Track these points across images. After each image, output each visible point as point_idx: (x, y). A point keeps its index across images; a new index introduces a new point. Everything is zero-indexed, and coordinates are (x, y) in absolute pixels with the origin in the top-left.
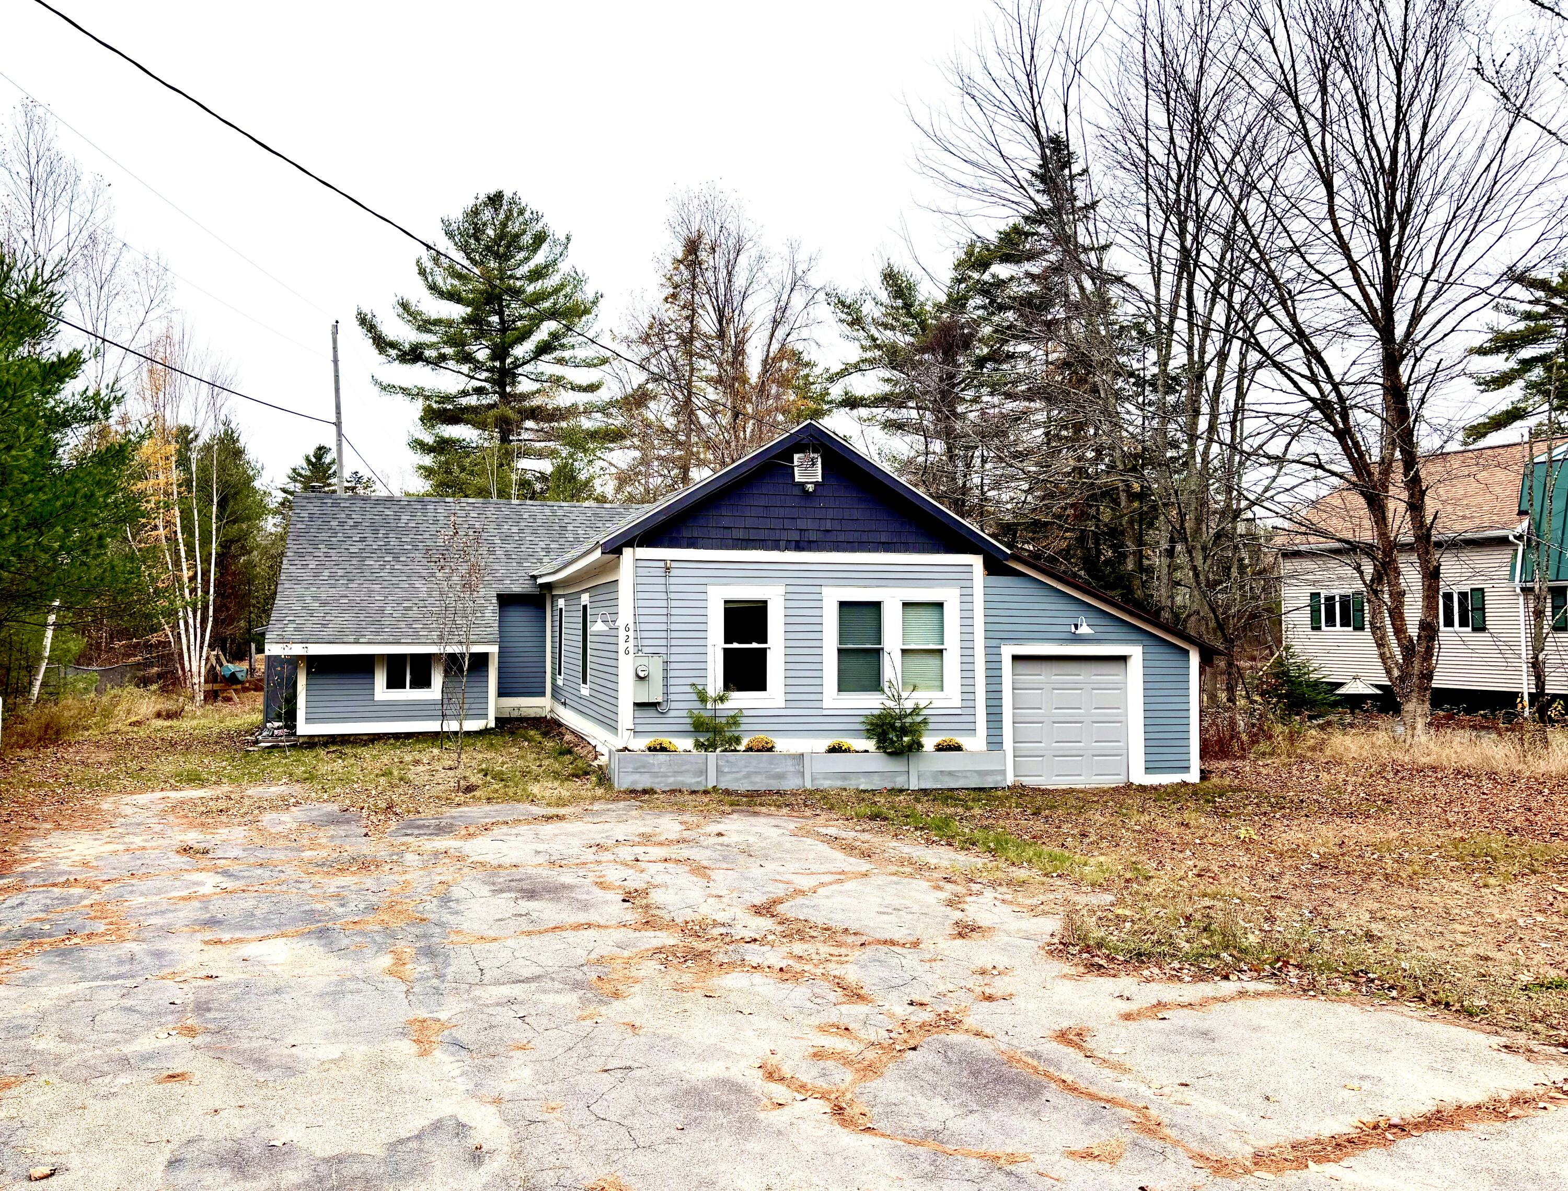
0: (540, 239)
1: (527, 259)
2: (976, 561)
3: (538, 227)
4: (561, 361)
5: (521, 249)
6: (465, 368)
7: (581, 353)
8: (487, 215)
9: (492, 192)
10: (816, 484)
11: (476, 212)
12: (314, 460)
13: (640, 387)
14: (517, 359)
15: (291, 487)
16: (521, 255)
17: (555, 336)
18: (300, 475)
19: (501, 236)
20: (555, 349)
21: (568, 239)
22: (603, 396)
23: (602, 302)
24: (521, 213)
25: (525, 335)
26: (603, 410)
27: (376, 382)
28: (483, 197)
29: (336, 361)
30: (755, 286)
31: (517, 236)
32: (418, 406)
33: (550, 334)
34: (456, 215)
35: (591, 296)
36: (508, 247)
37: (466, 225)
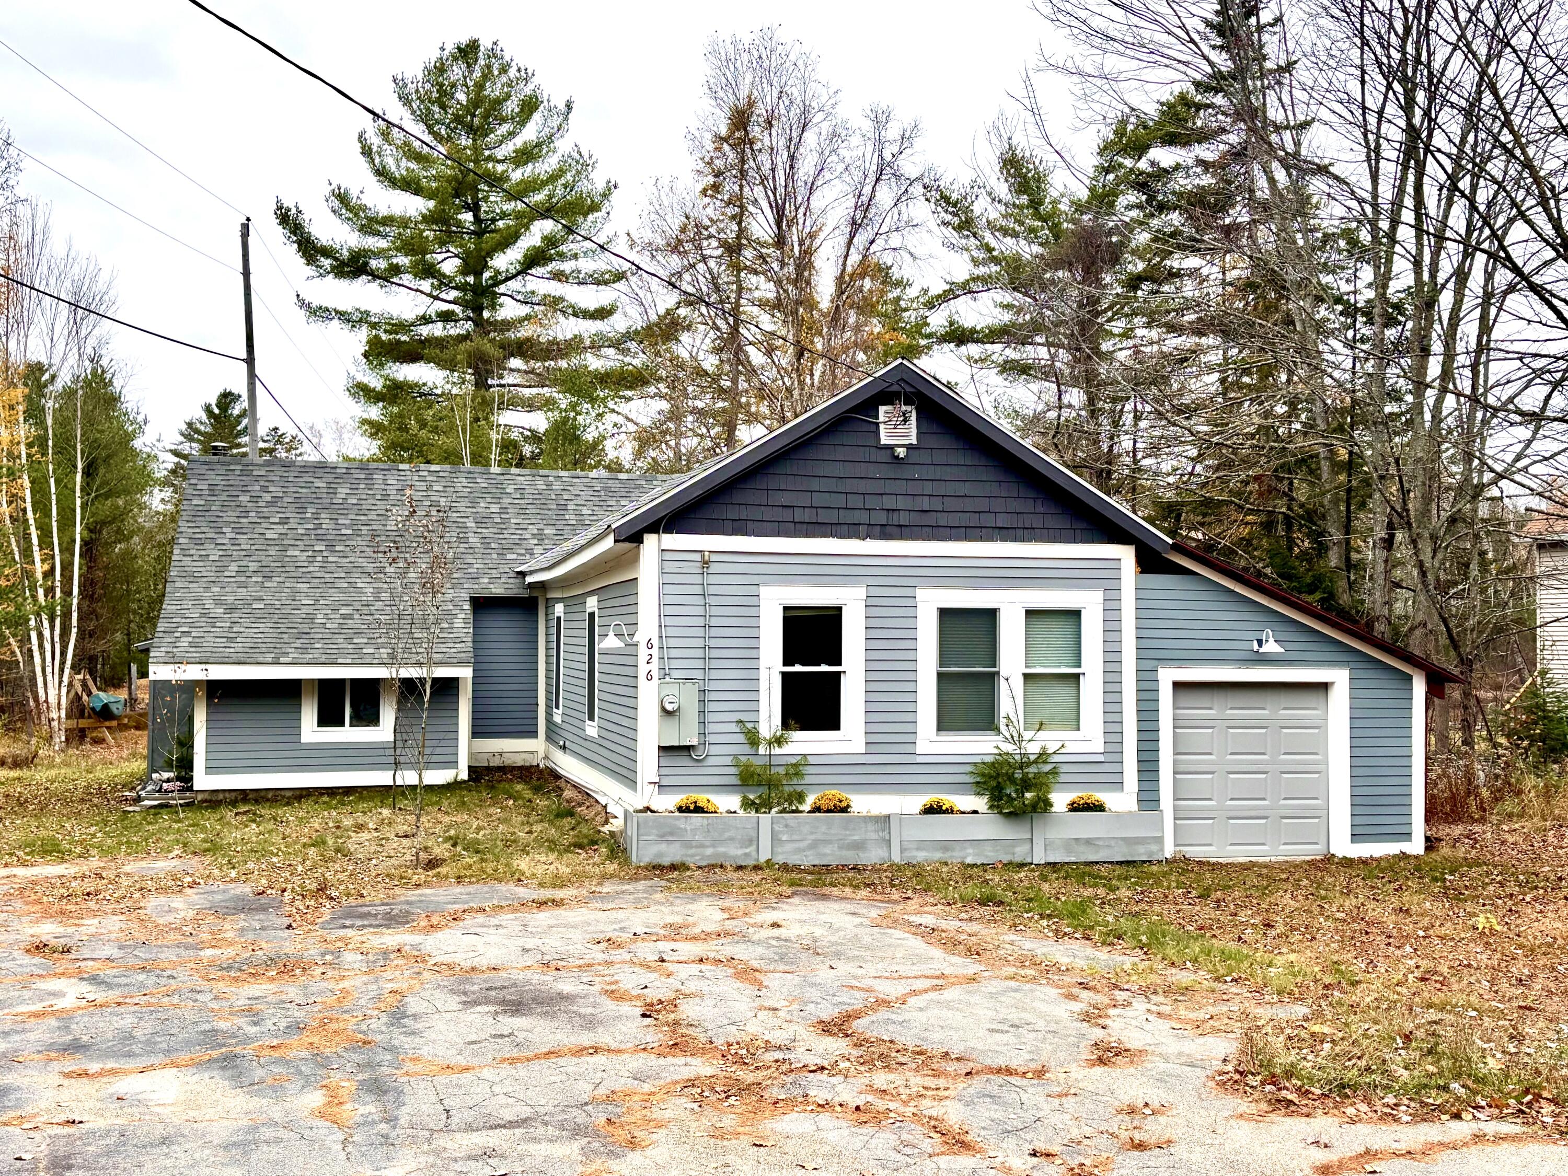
0: (530, 106)
1: (512, 134)
2: (1126, 554)
3: (528, 90)
4: (558, 276)
5: (503, 120)
6: (426, 285)
7: (586, 265)
8: (457, 72)
9: (464, 40)
10: (909, 447)
11: (441, 68)
12: (217, 411)
13: (668, 312)
14: (498, 272)
15: (186, 448)
16: (504, 129)
17: (551, 241)
18: (198, 431)
19: (476, 102)
20: (551, 259)
21: (569, 106)
22: (618, 324)
23: (615, 196)
24: (504, 70)
25: (509, 240)
26: (617, 344)
27: (302, 303)
28: (450, 48)
29: (246, 274)
30: (827, 175)
31: (498, 102)
32: (360, 338)
33: (544, 238)
34: (414, 71)
35: (600, 186)
36: (486, 116)
37: (428, 86)
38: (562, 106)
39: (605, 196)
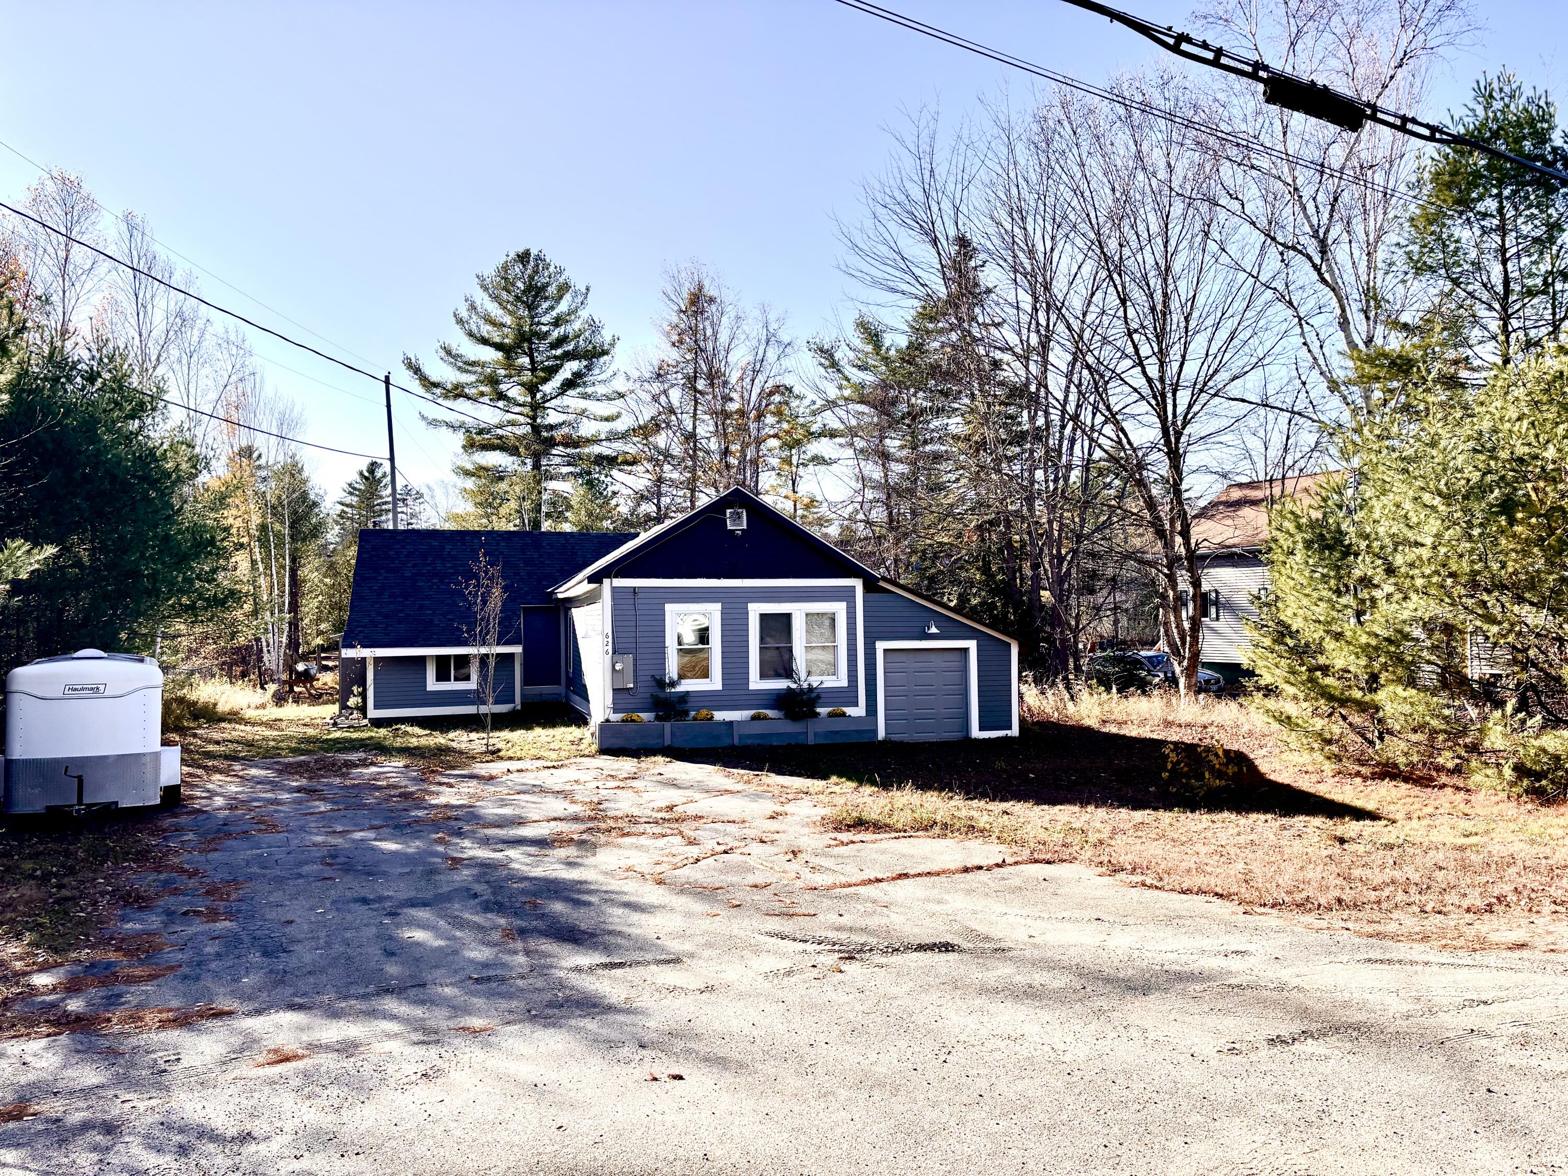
2: (857, 584)
3: (561, 280)
4: (585, 396)
5: (546, 298)
6: (501, 404)
8: (518, 268)
9: (521, 250)
10: (742, 530)
11: (505, 268)
14: (545, 395)
16: (545, 305)
17: (578, 375)
19: (529, 288)
20: (579, 385)
24: (547, 266)
25: (552, 371)
27: (423, 418)
28: (512, 255)
29: (389, 406)
30: (736, 342)
31: (545, 287)
32: (459, 439)
33: (573, 374)
36: (535, 297)
37: (498, 279)
38: (584, 291)
39: (612, 345)
